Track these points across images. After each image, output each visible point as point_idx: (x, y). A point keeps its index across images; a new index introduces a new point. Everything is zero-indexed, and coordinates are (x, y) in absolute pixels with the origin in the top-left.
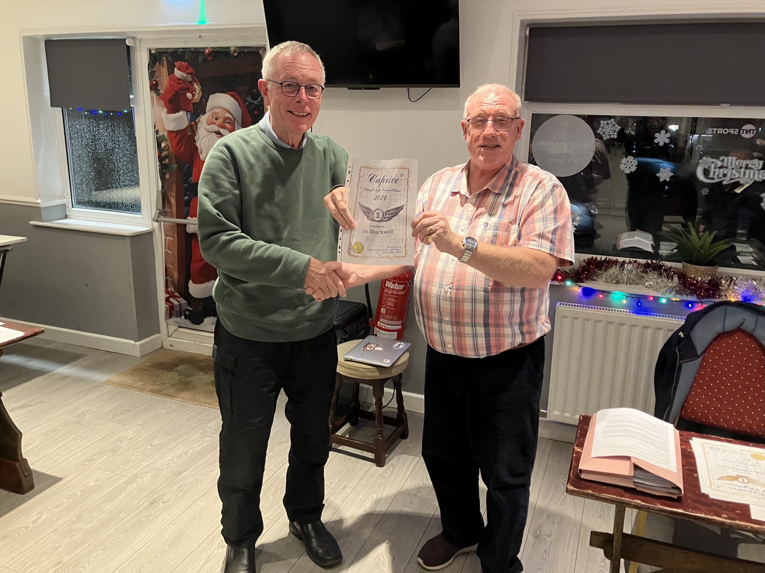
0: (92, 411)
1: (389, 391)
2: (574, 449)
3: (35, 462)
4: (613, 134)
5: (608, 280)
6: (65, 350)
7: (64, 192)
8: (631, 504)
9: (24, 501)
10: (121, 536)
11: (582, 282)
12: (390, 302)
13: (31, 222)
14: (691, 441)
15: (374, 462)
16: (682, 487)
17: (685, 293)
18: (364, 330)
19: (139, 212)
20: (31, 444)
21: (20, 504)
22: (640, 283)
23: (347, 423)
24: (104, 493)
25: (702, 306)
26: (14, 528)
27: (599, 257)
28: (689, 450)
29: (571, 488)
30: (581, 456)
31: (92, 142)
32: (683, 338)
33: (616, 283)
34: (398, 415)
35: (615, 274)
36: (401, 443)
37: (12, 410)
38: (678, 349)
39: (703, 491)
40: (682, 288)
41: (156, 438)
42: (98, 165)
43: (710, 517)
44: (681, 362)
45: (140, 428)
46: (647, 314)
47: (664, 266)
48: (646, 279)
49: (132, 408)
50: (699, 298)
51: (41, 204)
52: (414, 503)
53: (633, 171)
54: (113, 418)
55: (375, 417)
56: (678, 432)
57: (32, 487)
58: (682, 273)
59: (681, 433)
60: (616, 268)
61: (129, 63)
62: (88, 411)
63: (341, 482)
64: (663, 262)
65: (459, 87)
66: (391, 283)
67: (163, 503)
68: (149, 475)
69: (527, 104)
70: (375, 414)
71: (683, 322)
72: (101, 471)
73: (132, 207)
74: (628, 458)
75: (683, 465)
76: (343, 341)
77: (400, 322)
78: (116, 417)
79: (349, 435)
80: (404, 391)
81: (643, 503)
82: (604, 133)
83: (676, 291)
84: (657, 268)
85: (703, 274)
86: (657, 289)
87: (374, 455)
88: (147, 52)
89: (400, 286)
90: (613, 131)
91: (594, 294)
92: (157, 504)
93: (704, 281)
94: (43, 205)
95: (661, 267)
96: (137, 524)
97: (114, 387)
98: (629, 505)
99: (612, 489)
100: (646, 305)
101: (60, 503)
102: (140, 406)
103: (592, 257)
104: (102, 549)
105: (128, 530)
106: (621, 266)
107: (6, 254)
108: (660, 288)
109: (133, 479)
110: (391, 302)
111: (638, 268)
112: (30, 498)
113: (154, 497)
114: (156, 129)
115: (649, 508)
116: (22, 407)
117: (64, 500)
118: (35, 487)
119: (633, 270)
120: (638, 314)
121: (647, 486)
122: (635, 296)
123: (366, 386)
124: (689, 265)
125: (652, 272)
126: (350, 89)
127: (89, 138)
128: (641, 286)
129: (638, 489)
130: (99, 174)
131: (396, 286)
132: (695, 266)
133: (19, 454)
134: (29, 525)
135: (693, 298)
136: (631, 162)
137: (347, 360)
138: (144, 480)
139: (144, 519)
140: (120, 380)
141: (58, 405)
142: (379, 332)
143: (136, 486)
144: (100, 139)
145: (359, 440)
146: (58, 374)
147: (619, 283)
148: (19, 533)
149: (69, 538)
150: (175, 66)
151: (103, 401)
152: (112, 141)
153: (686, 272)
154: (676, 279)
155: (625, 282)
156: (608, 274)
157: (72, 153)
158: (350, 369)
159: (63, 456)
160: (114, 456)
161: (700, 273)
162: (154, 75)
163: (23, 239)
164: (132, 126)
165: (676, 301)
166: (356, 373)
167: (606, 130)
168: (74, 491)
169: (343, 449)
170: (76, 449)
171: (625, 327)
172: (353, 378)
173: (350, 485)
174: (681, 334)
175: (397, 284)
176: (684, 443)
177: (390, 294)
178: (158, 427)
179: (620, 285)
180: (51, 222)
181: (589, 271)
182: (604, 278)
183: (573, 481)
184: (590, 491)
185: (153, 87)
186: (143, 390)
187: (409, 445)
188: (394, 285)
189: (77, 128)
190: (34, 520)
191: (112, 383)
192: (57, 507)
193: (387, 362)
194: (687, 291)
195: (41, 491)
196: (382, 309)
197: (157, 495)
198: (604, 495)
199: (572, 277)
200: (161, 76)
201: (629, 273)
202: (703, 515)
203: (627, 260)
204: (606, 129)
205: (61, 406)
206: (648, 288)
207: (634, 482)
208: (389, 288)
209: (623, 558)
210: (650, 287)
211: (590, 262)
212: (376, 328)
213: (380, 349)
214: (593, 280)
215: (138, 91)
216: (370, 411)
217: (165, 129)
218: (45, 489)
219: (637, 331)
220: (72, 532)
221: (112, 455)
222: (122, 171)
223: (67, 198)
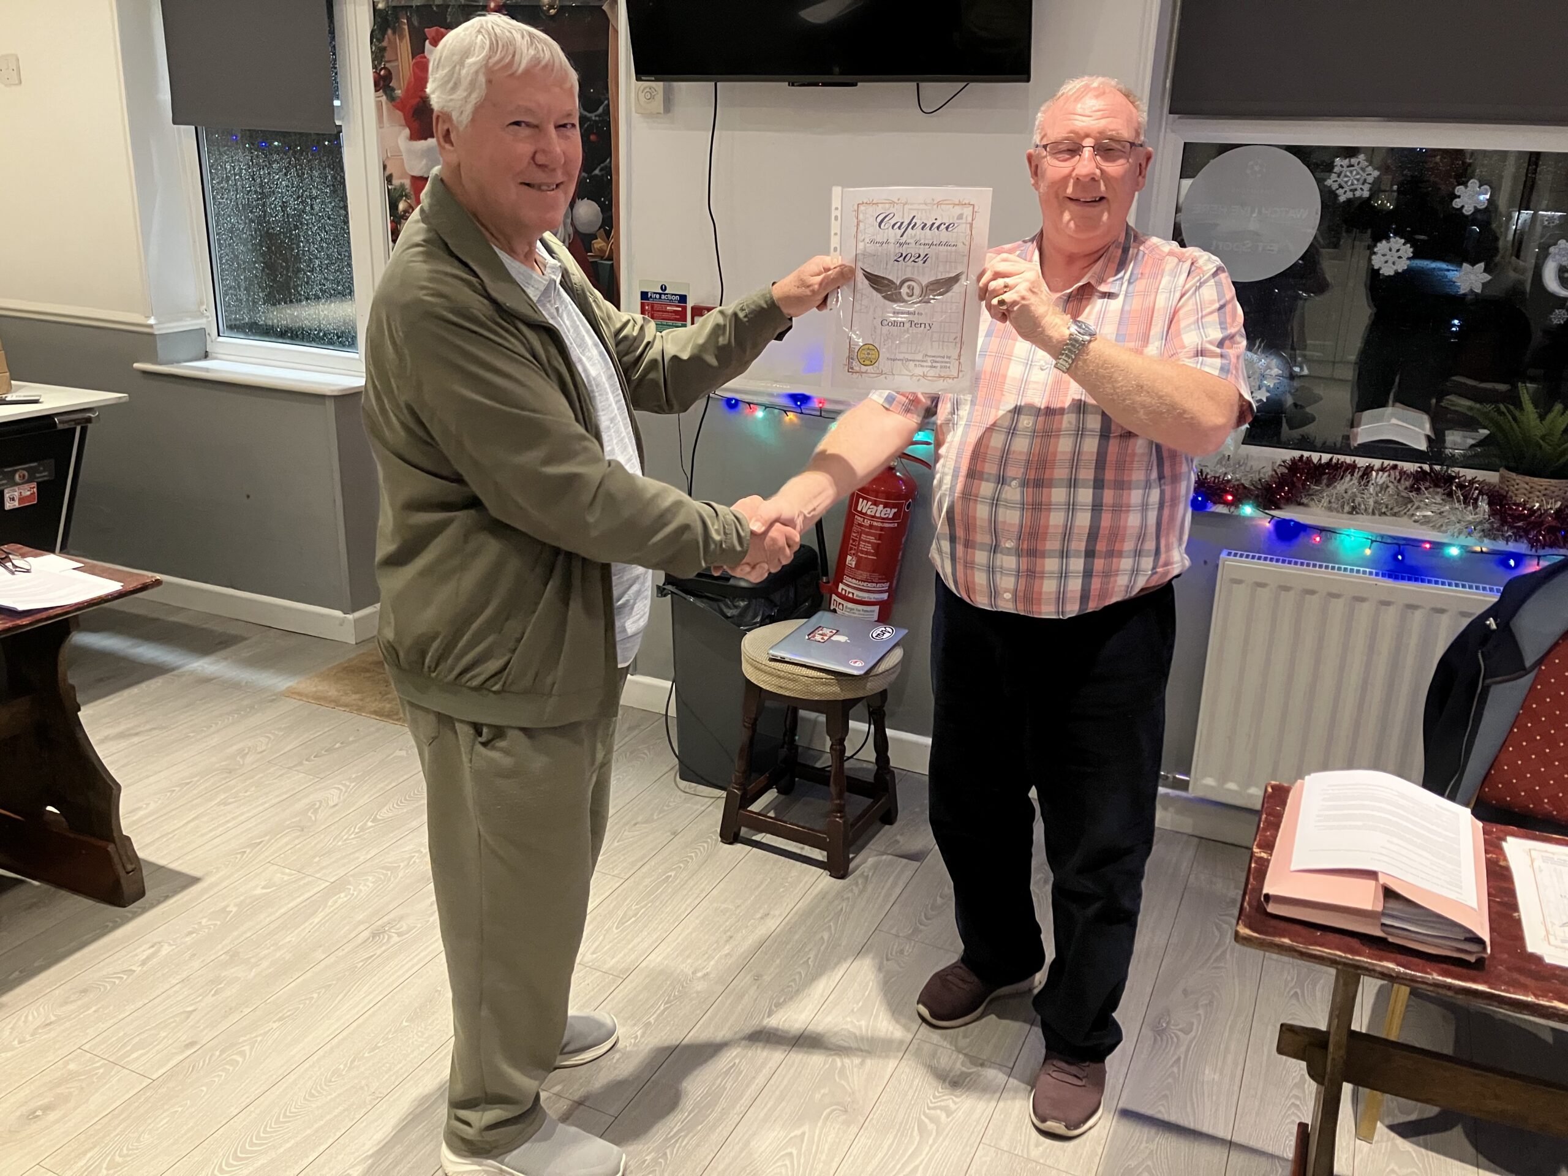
0: (259, 750)
1: (859, 727)
2: (1252, 853)
3: (147, 845)
4: (1361, 189)
5: (1334, 505)
6: (204, 626)
7: (202, 303)
8: (1374, 970)
9: (126, 920)
10: (315, 995)
11: (1278, 508)
12: (867, 544)
13: (136, 365)
14: (1504, 844)
15: (825, 869)
16: (1486, 938)
17: (1503, 535)
18: (810, 601)
19: (352, 348)
20: (139, 808)
21: (116, 926)
22: (1403, 513)
23: (772, 788)
24: (283, 911)
25: (1538, 564)
26: (104, 973)
27: (1315, 457)
28: (1502, 863)
29: (1244, 931)
30: (1267, 867)
31: (258, 199)
32: (1494, 631)
33: (1350, 513)
34: (877, 775)
35: (1350, 492)
36: (882, 832)
37: (102, 741)
38: (1482, 653)
39: (1531, 948)
40: (1495, 526)
41: (385, 806)
42: (269, 248)
43: (1547, 1004)
44: (1488, 681)
45: (353, 784)
46: (1416, 580)
47: (1459, 478)
48: (1417, 504)
49: (338, 745)
50: (1532, 546)
51: (155, 327)
52: (906, 953)
53: (1400, 271)
54: (301, 764)
55: (830, 777)
56: (1480, 824)
57: (142, 894)
58: (1498, 491)
59: (1488, 828)
60: (1351, 480)
61: (332, 32)
62: (249, 748)
63: (758, 906)
64: (1457, 469)
65: (1028, 80)
66: (870, 503)
67: (399, 936)
68: (370, 878)
69: (1174, 121)
70: (830, 771)
71: (1494, 598)
72: (276, 867)
73: (338, 338)
74: (1372, 875)
75: (1489, 895)
76: (767, 621)
77: (886, 586)
78: (305, 762)
79: (776, 813)
80: (890, 728)
81: (1402, 970)
82: (1341, 187)
83: (1483, 530)
84: (1443, 483)
85: (1544, 495)
86: (1442, 525)
87: (825, 853)
88: (369, 4)
89: (889, 510)
90: (1361, 181)
91: (1302, 534)
92: (386, 937)
93: (1546, 511)
94: (159, 329)
95: (1450, 479)
96: (347, 973)
97: (301, 702)
98: (1371, 972)
99: (1331, 936)
100: (1414, 559)
101: (196, 926)
102: (353, 742)
103: (1302, 456)
104: (280, 1019)
105: (330, 985)
106: (1362, 477)
107: (87, 427)
108: (1448, 524)
109: (338, 886)
110: (869, 542)
111: (1399, 481)
112: (135, 915)
113: (380, 922)
114: (388, 173)
115: (1413, 980)
116: (122, 736)
117: (204, 921)
118: (148, 894)
119: (1390, 484)
120: (1396, 578)
121: (1413, 935)
122: (1389, 541)
123: (813, 715)
124: (1514, 475)
125: (1431, 490)
126: (793, 85)
127: (251, 190)
128: (1405, 519)
129: (1391, 939)
130: (270, 268)
131: (880, 511)
132: (1527, 478)
133: (114, 827)
134: (133, 968)
135: (1522, 547)
136: (1398, 251)
137: (773, 660)
138: (361, 887)
139: (361, 964)
140: (314, 689)
141: (192, 735)
142: (841, 606)
143: (345, 899)
144: (273, 191)
145: (795, 822)
146: (192, 673)
147: (1357, 513)
148: (115, 983)
149: (213, 995)
150: (427, 39)
151: (280, 729)
152: (298, 198)
153: (1507, 492)
154: (1484, 505)
155: (1370, 510)
156: (1334, 492)
157: (217, 222)
158: (779, 677)
159: (202, 835)
160: (301, 839)
161: (1538, 493)
162: (383, 57)
163: (120, 398)
164: (338, 166)
165: (1482, 552)
166: (791, 685)
167: (1346, 179)
168: (223, 904)
169: (764, 841)
170: (228, 822)
171: (1365, 606)
172: (785, 696)
173: (777, 913)
174: (1491, 622)
175: (881, 506)
176: (1491, 849)
177: (866, 527)
178: (390, 783)
179: (1360, 516)
180: (175, 365)
181: (1292, 486)
182: (1325, 502)
183: (1249, 917)
184: (1286, 941)
185: (382, 83)
186: (360, 710)
187: (898, 837)
188: (875, 507)
189: (226, 169)
190: (144, 957)
191: (300, 694)
192: (190, 933)
193: (856, 665)
194: (1507, 531)
195: (159, 902)
196: (849, 558)
197: (385, 919)
198: (1317, 950)
199: (1257, 497)
200: (397, 60)
201: (1380, 492)
202: (1530, 999)
203: (1377, 463)
204: (1346, 176)
205: (199, 737)
206: (1422, 524)
207: (1383, 925)
208: (865, 514)
209: (1348, 1081)
210: (1426, 521)
211: (1294, 466)
212: (834, 597)
213: (842, 638)
214: (1300, 504)
215: (350, 91)
216: (818, 765)
217: (406, 173)
218: (167, 898)
219: (1390, 616)
220: (220, 984)
221: (298, 837)
222: (317, 262)
223: (208, 317)
